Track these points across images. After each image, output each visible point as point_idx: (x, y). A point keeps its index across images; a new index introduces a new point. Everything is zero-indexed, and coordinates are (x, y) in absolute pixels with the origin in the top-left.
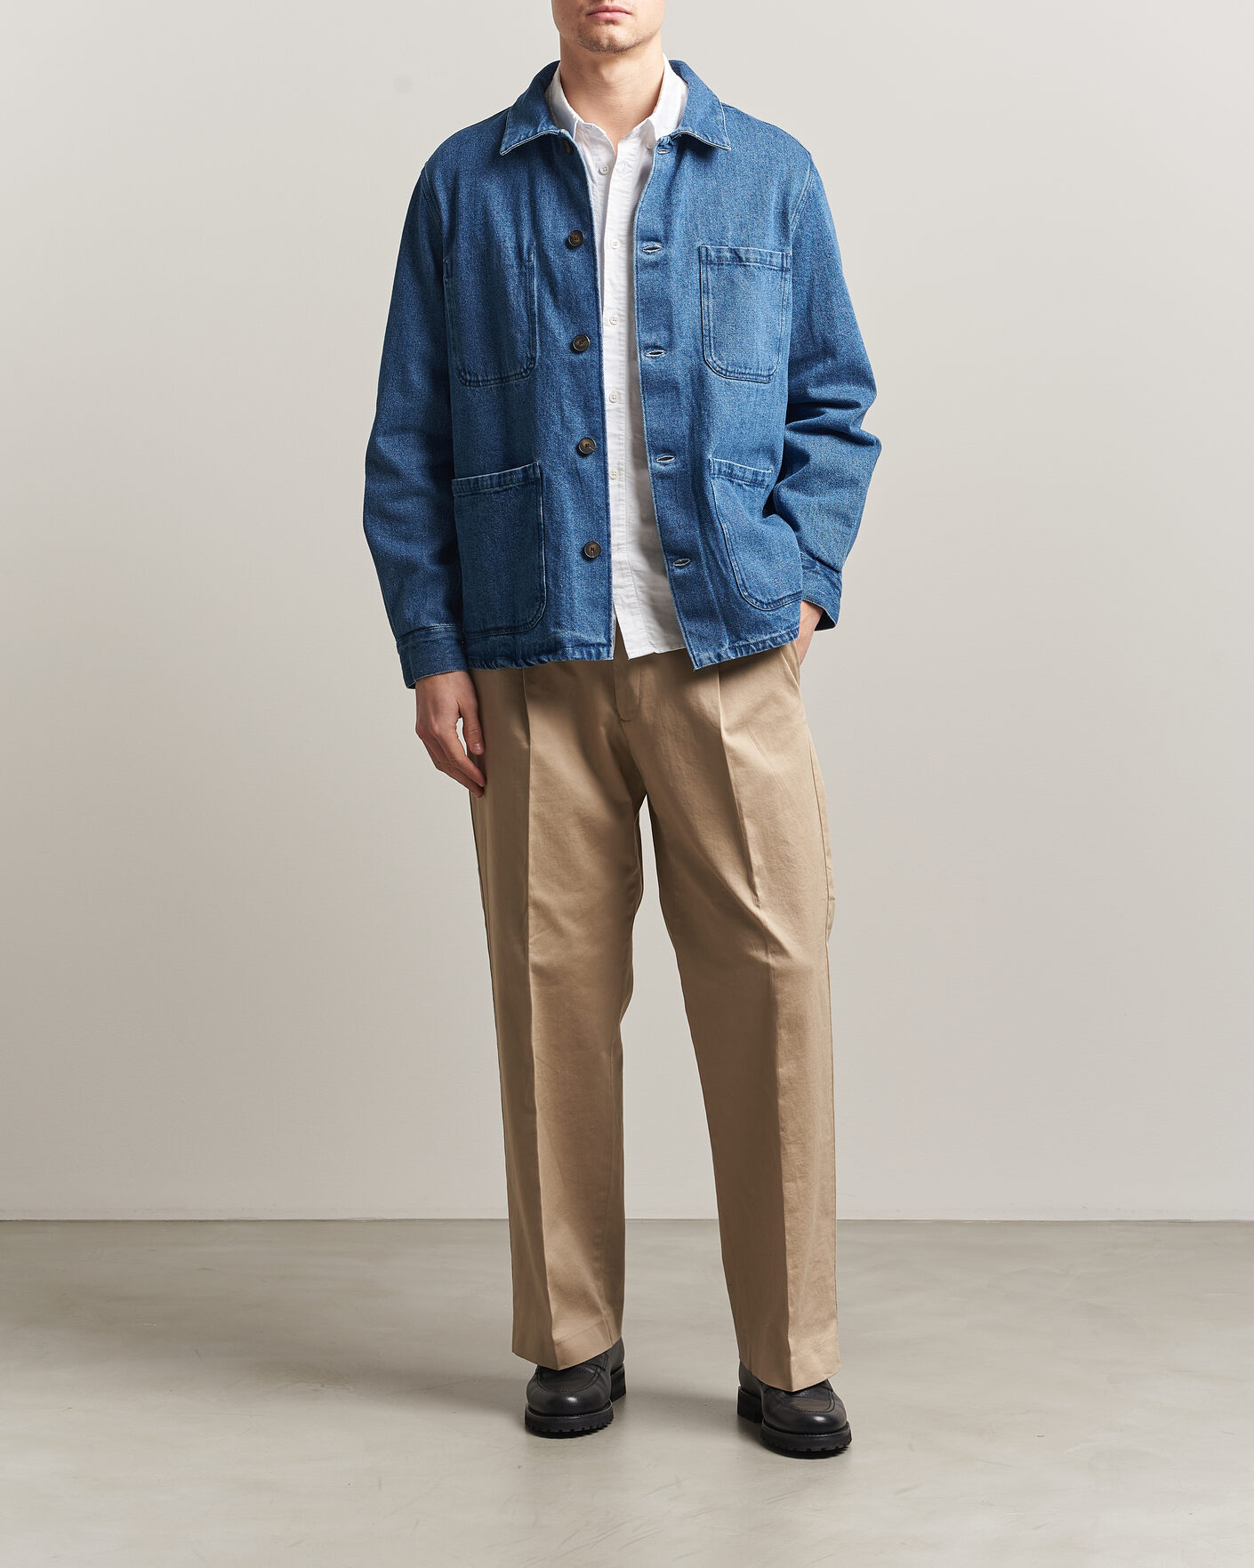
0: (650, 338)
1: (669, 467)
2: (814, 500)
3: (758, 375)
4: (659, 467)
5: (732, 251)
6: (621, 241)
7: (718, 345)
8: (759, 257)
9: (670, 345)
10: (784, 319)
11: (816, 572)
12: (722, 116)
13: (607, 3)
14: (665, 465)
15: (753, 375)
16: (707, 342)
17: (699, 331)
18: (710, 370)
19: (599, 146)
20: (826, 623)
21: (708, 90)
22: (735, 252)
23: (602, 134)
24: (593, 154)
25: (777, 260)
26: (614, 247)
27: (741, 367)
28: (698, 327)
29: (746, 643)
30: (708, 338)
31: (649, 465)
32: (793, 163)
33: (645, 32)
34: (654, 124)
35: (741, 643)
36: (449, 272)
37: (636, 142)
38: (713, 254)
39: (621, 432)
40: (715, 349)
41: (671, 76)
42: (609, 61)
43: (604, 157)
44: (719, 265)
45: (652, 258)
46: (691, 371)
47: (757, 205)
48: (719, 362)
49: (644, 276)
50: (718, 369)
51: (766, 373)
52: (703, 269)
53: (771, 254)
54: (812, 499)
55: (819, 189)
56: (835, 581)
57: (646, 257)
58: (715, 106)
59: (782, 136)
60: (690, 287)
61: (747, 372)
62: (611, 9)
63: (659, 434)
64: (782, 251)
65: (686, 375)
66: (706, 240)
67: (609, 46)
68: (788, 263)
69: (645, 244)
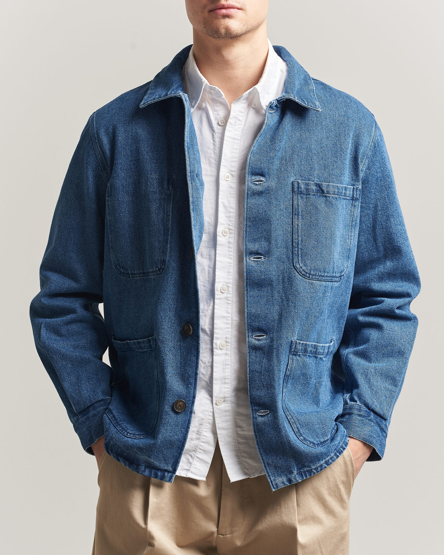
0: (254, 247)
1: (261, 342)
2: (373, 365)
3: (333, 277)
4: (254, 342)
5: (317, 185)
6: (232, 175)
7: (304, 255)
8: (337, 191)
9: (268, 253)
10: (353, 234)
11: (370, 420)
12: (313, 86)
13: (223, 2)
14: (259, 340)
15: (329, 277)
16: (296, 252)
17: (290, 243)
18: (297, 274)
19: (218, 105)
20: (374, 456)
21: (302, 67)
22: (319, 186)
23: (222, 96)
24: (214, 110)
25: (349, 193)
26: (227, 179)
27: (321, 272)
28: (290, 240)
29: (309, 469)
30: (296, 249)
31: (247, 340)
32: (364, 122)
33: (252, 22)
34: (259, 90)
35: (305, 469)
36: (109, 193)
37: (245, 103)
38: (303, 186)
39: (228, 315)
40: (302, 258)
41: (273, 56)
42: (228, 45)
43: (221, 113)
44: (307, 195)
45: (259, 188)
46: (283, 274)
47: (337, 151)
48: (304, 268)
49: (253, 201)
50: (303, 273)
51: (338, 275)
52: (295, 197)
53: (346, 188)
54: (370, 365)
55: (382, 140)
56: (383, 426)
57: (254, 187)
58: (307, 79)
59: (355, 102)
60: (284, 211)
61: (325, 275)
62: (226, 6)
63: (256, 317)
64: (353, 185)
65: (279, 276)
66: (298, 177)
67: (226, 34)
68: (358, 195)
69: (253, 177)
